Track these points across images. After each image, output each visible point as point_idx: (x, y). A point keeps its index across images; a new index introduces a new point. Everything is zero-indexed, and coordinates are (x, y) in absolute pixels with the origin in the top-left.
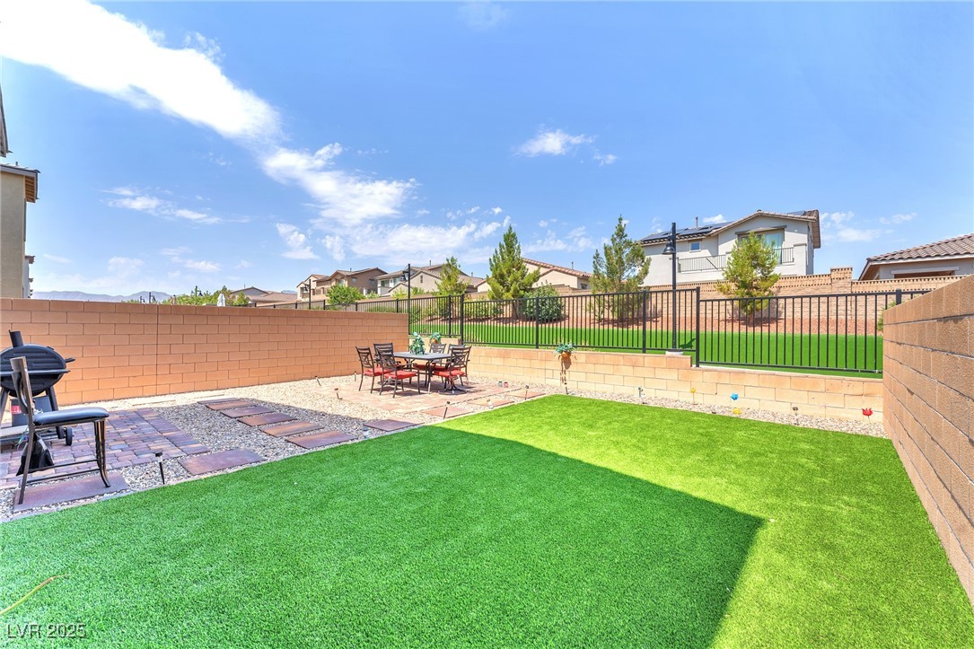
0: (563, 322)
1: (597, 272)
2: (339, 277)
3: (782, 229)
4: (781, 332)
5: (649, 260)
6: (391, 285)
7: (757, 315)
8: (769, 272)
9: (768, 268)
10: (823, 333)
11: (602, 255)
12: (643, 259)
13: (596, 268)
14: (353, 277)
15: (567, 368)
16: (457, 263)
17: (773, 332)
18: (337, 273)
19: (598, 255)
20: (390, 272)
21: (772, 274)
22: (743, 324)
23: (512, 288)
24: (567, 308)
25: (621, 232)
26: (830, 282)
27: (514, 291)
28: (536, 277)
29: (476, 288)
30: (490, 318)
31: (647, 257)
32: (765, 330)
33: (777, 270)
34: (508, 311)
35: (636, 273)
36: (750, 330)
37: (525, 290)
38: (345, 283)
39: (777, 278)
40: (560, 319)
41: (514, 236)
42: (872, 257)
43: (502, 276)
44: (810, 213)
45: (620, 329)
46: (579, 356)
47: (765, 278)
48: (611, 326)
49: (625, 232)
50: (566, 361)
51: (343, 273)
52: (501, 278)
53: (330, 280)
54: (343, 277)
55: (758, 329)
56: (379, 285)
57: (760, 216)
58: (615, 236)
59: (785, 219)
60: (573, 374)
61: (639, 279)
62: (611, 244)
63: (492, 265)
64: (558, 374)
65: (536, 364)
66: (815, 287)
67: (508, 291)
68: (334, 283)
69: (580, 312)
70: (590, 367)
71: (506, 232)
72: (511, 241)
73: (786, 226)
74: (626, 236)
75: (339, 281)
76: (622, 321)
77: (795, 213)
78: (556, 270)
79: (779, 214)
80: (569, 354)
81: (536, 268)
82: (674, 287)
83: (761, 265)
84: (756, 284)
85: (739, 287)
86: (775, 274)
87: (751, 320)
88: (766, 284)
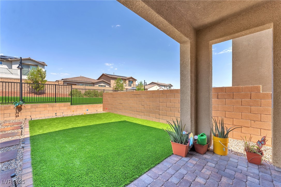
4: (46, 97)
7: (40, 92)
8: (43, 79)
15: (20, 111)
17: (44, 96)
22: (35, 94)
32: (42, 96)
36: (38, 96)
42: (63, 79)
47: (42, 81)
55: (40, 96)
57: (29, 59)
59: (38, 63)
60: (23, 113)
64: (14, 115)
73: (38, 65)
77: (39, 61)
79: (35, 60)
80: (22, 105)
82: (21, 81)
83: (41, 77)
84: (40, 82)
85: (34, 83)
86: (45, 80)
87: (38, 93)
88: (43, 83)
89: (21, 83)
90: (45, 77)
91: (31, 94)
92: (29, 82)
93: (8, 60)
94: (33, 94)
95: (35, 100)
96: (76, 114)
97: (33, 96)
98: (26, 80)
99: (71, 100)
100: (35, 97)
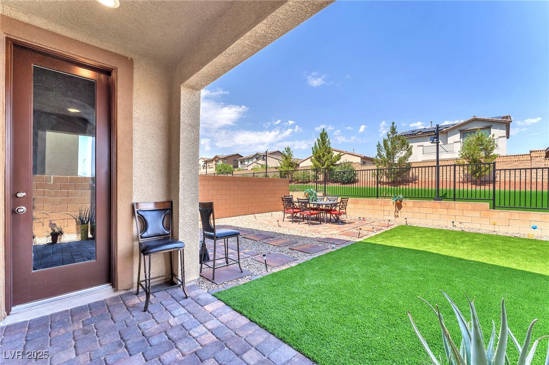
0: (357, 184)
1: (379, 155)
2: (217, 159)
3: (489, 128)
5: (412, 147)
6: (246, 163)
7: (483, 179)
8: (489, 153)
9: (490, 151)
10: (528, 189)
11: (382, 145)
12: (408, 146)
13: (379, 152)
14: (224, 159)
15: (399, 209)
16: (291, 151)
18: (216, 157)
19: (379, 144)
20: (245, 156)
21: (492, 154)
22: (474, 184)
23: (326, 164)
24: (359, 175)
25: (393, 130)
26: (530, 159)
27: (327, 166)
28: (339, 158)
29: (299, 165)
30: (311, 182)
31: (410, 145)
32: (487, 187)
33: (495, 152)
34: (321, 177)
35: (403, 155)
36: (478, 188)
37: (332, 165)
38: (220, 162)
39: (495, 156)
40: (355, 181)
41: (326, 134)
43: (319, 157)
44: (507, 117)
45: (393, 187)
46: (408, 203)
47: (487, 157)
48: (387, 186)
49: (396, 130)
50: (399, 206)
51: (220, 157)
52: (318, 158)
53: (212, 161)
54: (220, 159)
55: (483, 187)
56: (239, 163)
57: (475, 120)
58: (390, 133)
60: (403, 213)
61: (406, 158)
62: (387, 138)
63: (314, 151)
64: (392, 213)
65: (377, 207)
66: (520, 162)
67: (323, 166)
68: (214, 163)
69: (366, 178)
70: (417, 209)
71: (321, 132)
72: (324, 137)
73: (492, 126)
74: (397, 133)
75: (217, 161)
76: (394, 183)
77: (496, 118)
78: (348, 154)
80: (401, 201)
81: (339, 153)
82: (438, 163)
83: (485, 149)
84: (482, 160)
85: (470, 162)
86: (494, 155)
87: (478, 182)
88: (489, 161)
89: (438, 167)
90: (492, 149)
91: (466, 185)
92: (462, 163)
93: (442, 132)
94: (469, 184)
95: (464, 195)
96: (502, 231)
97: (470, 188)
98: (457, 159)
99: (492, 197)
100: (474, 188)
